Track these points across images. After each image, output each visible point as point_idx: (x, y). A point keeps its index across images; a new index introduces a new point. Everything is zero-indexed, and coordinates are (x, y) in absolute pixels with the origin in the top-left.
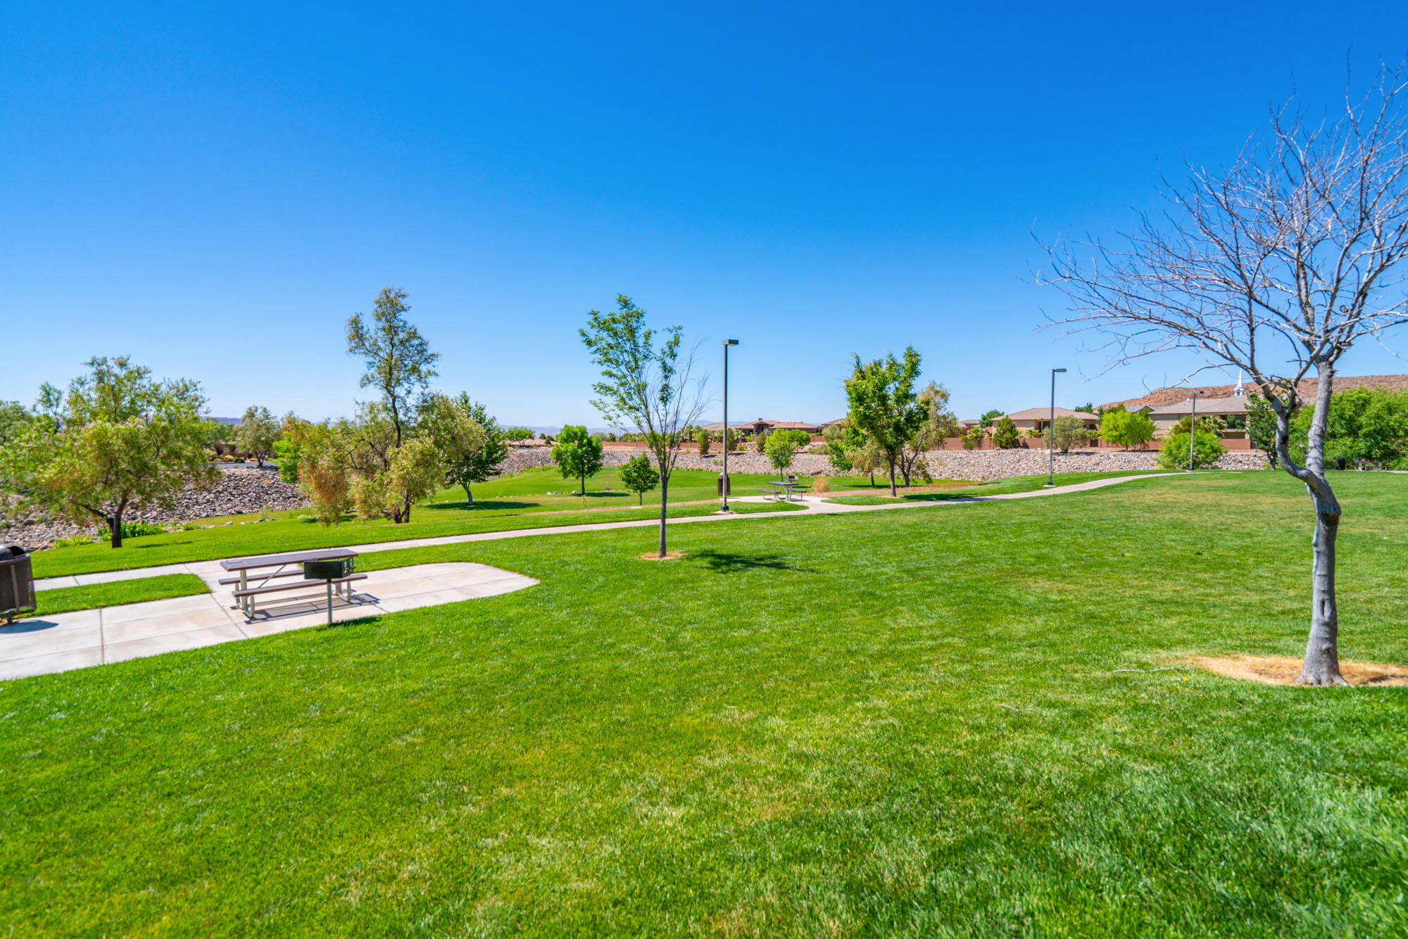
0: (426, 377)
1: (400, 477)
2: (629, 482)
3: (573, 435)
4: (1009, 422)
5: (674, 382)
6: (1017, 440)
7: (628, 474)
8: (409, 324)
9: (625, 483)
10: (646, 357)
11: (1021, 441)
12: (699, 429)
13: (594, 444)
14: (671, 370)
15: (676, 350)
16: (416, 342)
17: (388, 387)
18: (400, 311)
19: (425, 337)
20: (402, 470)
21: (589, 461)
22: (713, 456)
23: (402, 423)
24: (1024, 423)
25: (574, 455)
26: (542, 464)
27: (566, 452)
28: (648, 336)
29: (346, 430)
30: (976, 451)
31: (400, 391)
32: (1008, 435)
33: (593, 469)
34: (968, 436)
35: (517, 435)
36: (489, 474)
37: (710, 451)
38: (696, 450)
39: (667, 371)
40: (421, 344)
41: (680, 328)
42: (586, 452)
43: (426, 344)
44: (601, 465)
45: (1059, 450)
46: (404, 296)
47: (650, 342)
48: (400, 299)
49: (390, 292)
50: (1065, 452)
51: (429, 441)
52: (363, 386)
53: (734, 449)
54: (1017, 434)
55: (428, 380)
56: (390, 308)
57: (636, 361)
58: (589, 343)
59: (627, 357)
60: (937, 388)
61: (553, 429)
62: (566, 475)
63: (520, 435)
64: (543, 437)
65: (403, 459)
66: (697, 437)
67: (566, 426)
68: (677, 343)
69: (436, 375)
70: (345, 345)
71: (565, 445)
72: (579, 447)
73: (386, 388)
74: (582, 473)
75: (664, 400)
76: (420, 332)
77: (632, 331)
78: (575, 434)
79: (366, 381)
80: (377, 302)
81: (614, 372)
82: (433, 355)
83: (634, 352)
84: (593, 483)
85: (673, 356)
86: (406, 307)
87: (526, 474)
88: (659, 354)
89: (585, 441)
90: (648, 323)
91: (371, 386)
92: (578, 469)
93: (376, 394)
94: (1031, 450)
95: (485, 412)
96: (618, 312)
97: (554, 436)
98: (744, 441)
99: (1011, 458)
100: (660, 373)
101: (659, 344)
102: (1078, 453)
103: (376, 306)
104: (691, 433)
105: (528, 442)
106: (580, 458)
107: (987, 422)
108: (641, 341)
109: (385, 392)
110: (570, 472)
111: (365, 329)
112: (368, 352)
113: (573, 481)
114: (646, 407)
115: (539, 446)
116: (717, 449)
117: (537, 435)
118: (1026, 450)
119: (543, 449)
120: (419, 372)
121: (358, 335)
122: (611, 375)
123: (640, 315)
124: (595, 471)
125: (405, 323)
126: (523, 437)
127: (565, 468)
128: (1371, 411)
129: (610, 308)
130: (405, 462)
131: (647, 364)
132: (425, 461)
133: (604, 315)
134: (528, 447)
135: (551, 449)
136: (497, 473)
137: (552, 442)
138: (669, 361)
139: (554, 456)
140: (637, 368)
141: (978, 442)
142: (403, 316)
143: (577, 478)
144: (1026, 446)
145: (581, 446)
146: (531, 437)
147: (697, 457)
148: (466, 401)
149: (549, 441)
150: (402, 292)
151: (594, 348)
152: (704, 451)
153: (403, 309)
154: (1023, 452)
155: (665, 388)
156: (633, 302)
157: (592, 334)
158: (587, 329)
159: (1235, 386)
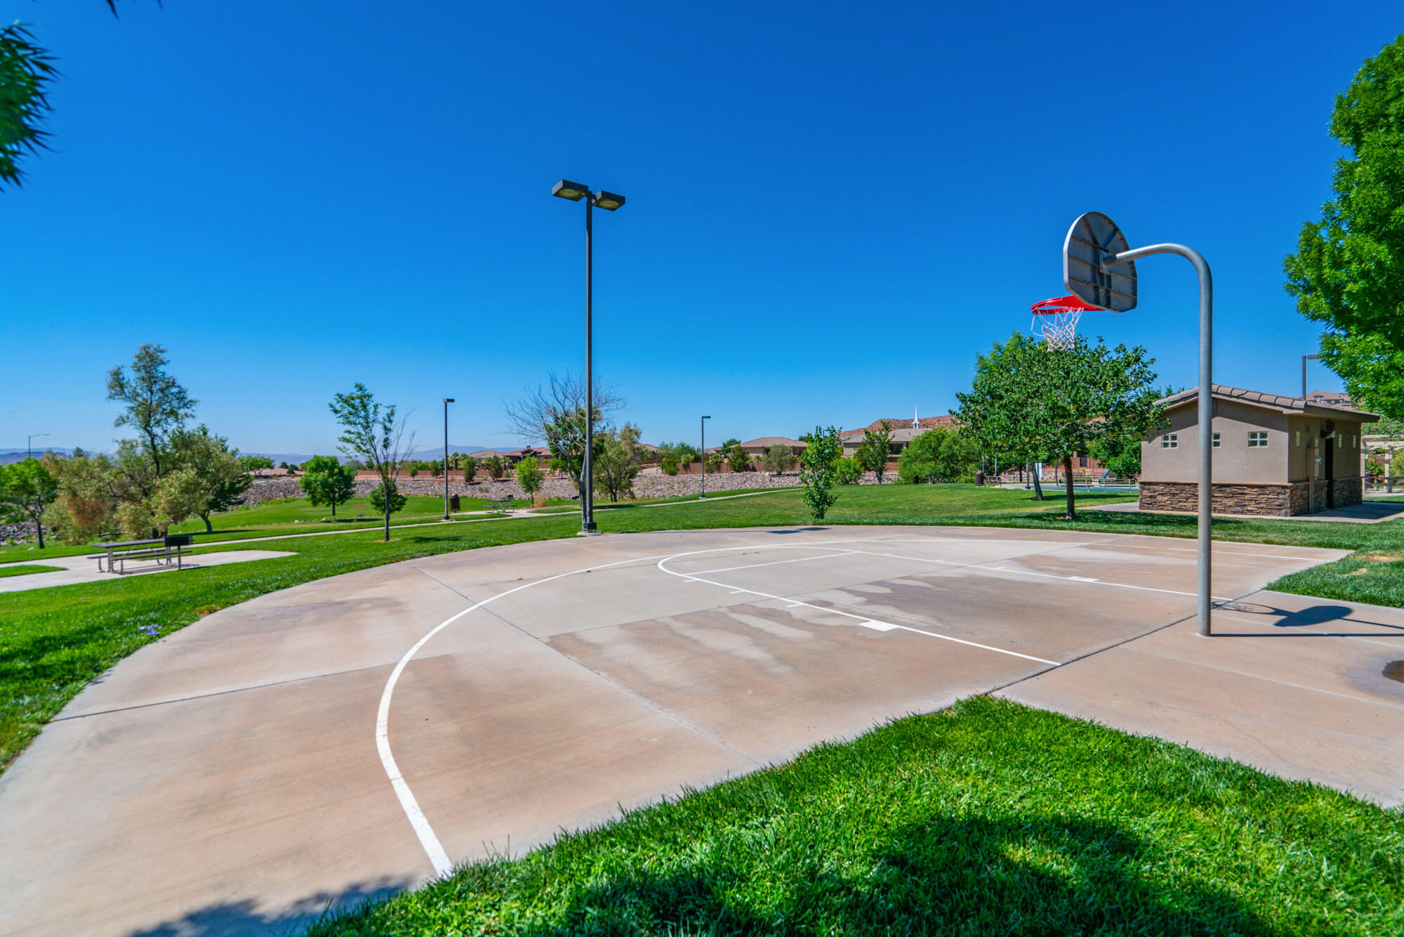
0: (182, 418)
1: (168, 501)
2: (378, 505)
3: (320, 465)
4: (740, 449)
5: (392, 436)
6: (748, 465)
7: (376, 499)
8: (168, 375)
9: (374, 506)
10: (374, 421)
11: (751, 465)
12: (465, 456)
13: (346, 473)
14: (390, 430)
15: (392, 418)
16: (174, 390)
17: (146, 426)
18: (159, 364)
19: (184, 386)
20: (171, 495)
21: (340, 489)
22: (478, 483)
23: (161, 457)
24: (754, 450)
25: (325, 484)
26: (285, 496)
27: (316, 481)
28: (376, 407)
29: (104, 463)
30: (717, 474)
31: (157, 431)
32: (740, 460)
33: (345, 496)
34: (710, 462)
35: (252, 464)
36: (230, 503)
37: (476, 479)
38: (461, 478)
39: (387, 430)
40: (180, 392)
41: (394, 406)
42: (337, 481)
43: (185, 392)
44: (354, 492)
45: (775, 473)
46: (162, 351)
47: (378, 410)
48: (159, 354)
49: (149, 348)
50: (779, 474)
51: (193, 473)
52: (118, 425)
53: (500, 477)
54: (747, 459)
55: (184, 421)
56: (150, 361)
57: (368, 423)
58: (336, 412)
59: (362, 421)
60: (632, 428)
61: (298, 457)
62: (315, 503)
63: (257, 464)
64: (284, 466)
65: (169, 487)
66: (462, 464)
67: (315, 456)
68: (392, 413)
69: (193, 417)
70: (106, 392)
71: (314, 475)
72: (329, 476)
73: (145, 429)
74: (333, 501)
75: (386, 446)
76: (178, 382)
77: (364, 407)
78: (326, 463)
79: (121, 421)
80: (137, 357)
81: (353, 430)
82: (191, 401)
83: (366, 417)
84: (343, 511)
85: (391, 421)
86: (165, 360)
87: (264, 506)
88: (381, 420)
89: (336, 470)
90: (376, 400)
91: (126, 426)
92: (329, 497)
93: (133, 433)
94: (758, 473)
95: (227, 444)
96: (357, 393)
97: (298, 464)
98: (512, 468)
99: (739, 480)
100: (383, 431)
101: (383, 413)
102: (788, 475)
103: (136, 360)
104: (456, 461)
105: (265, 472)
106: (331, 487)
107: (726, 449)
108: (371, 410)
109: (142, 432)
110: (320, 500)
111: (126, 380)
112: (128, 398)
113: (324, 509)
114: (375, 450)
115: (280, 476)
116: (483, 476)
117: (278, 464)
118: (753, 473)
119: (285, 479)
120: (177, 414)
121: (118, 385)
122: (350, 432)
123: (370, 396)
124: (347, 498)
125: (164, 374)
126: (259, 467)
127: (314, 497)
128: (944, 444)
129: (349, 390)
130: (173, 490)
131: (375, 425)
132: (188, 489)
133: (346, 394)
134: (266, 477)
135: (295, 479)
136: (241, 502)
137: (296, 472)
138: (388, 425)
139: (303, 485)
140: (368, 427)
141: (718, 467)
142: (161, 368)
143: (328, 505)
144: (754, 470)
145: (331, 475)
146: (270, 466)
147: (462, 485)
148: (205, 434)
149: (292, 470)
150: (161, 348)
151: (339, 415)
152: (470, 479)
153: (163, 363)
154: (749, 474)
155: (386, 440)
156: (366, 387)
157: (338, 407)
158: (334, 403)
159: (913, 420)
